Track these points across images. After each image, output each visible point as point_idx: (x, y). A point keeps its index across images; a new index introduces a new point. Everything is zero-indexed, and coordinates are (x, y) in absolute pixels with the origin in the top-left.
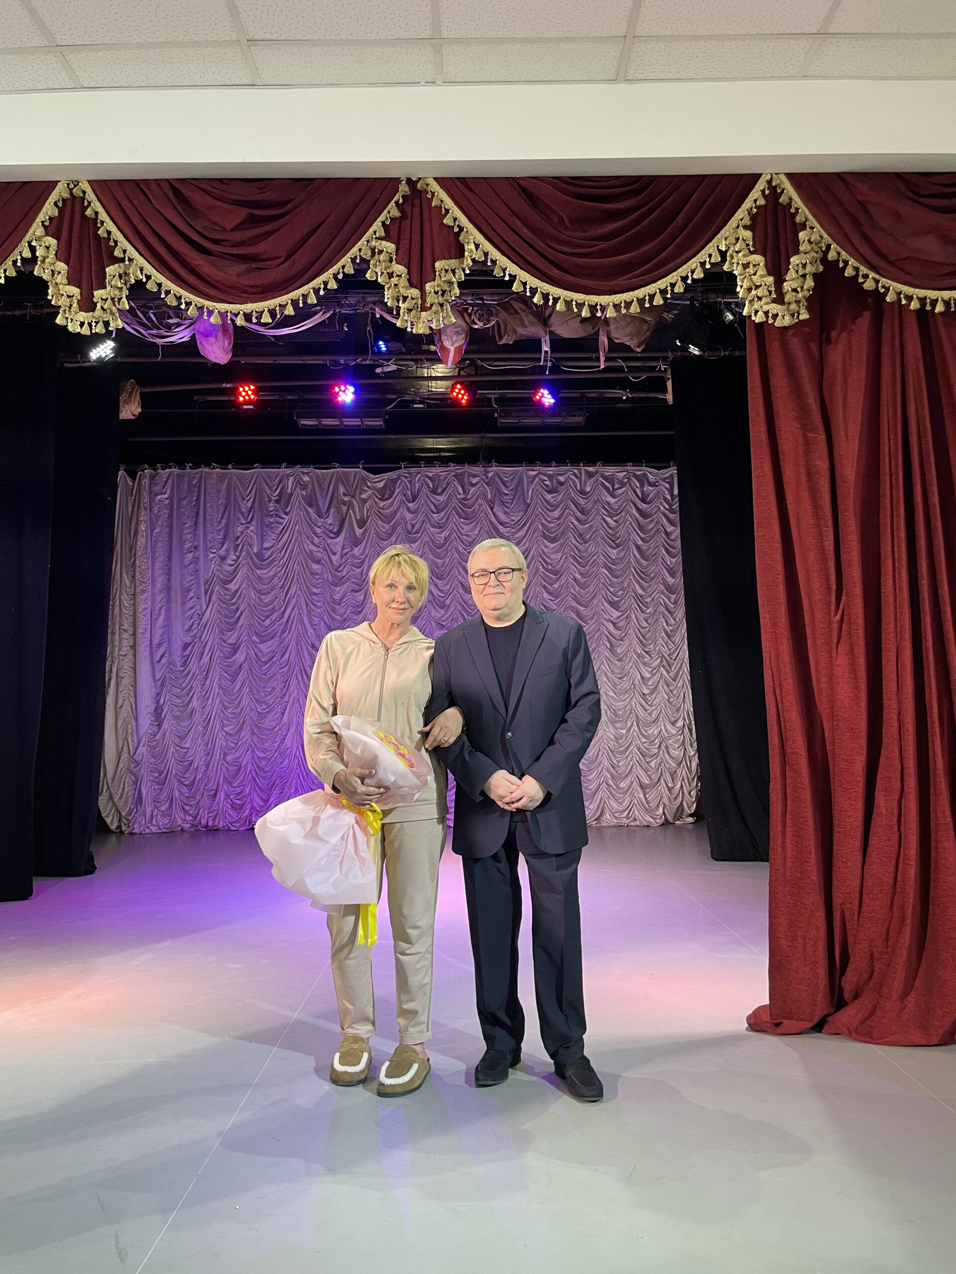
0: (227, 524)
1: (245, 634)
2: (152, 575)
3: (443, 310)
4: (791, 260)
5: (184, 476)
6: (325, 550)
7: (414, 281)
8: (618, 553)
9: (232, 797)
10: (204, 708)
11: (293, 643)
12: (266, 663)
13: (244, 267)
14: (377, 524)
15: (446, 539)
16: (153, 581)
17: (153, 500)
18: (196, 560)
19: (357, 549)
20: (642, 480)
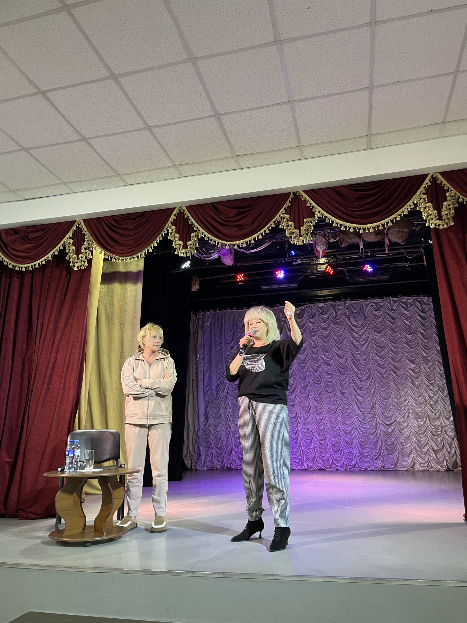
0: (234, 333)
2: (204, 356)
3: (308, 236)
4: (444, 204)
5: (216, 314)
7: (297, 227)
8: (412, 337)
9: (238, 453)
10: (225, 413)
13: (237, 229)
15: (328, 334)
16: (204, 359)
17: (204, 325)
18: (221, 348)
20: (421, 302)
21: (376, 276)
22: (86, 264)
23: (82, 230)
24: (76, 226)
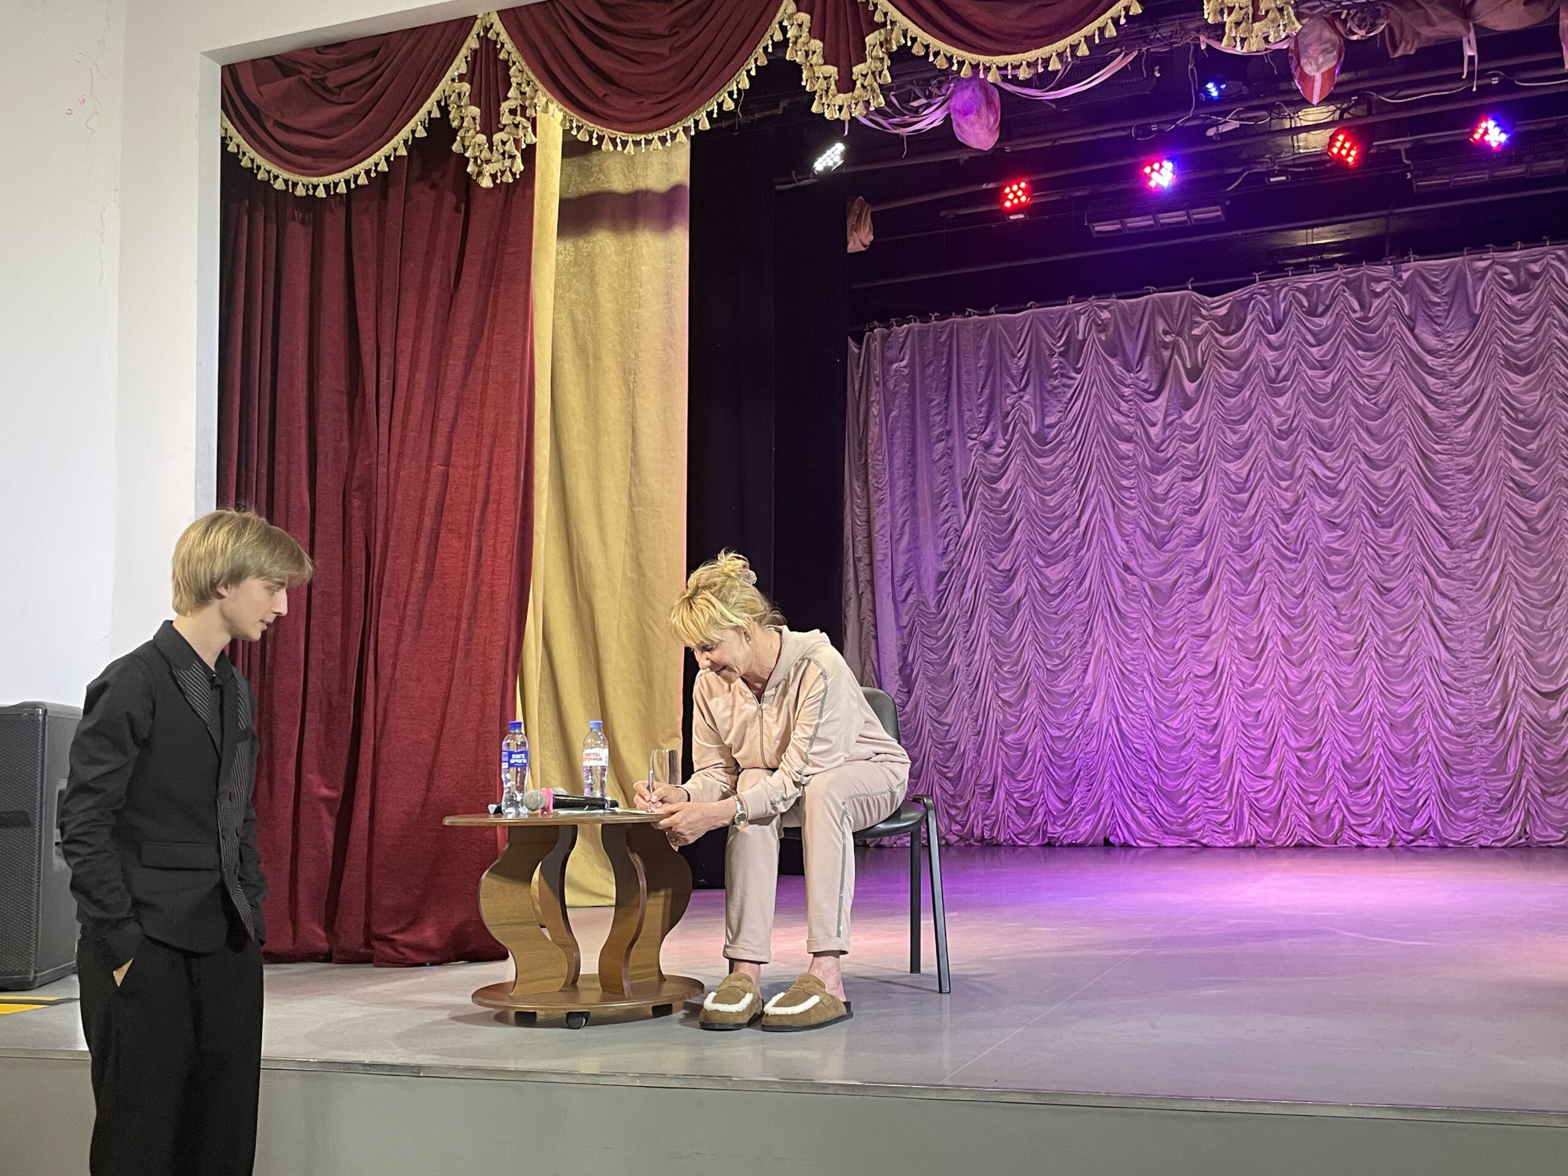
0: (992, 396)
1: (1022, 555)
2: (891, 478)
3: (1282, 16)
5: (928, 331)
6: (1138, 420)
9: (1016, 795)
10: (969, 666)
11: (1095, 564)
12: (1055, 596)
13: (1024, 8)
14: (1219, 373)
15: (1334, 386)
16: (892, 486)
17: (888, 371)
18: (949, 452)
19: (1189, 413)
21: (1518, 161)
22: (519, 166)
23: (499, 46)
24: (478, 35)
